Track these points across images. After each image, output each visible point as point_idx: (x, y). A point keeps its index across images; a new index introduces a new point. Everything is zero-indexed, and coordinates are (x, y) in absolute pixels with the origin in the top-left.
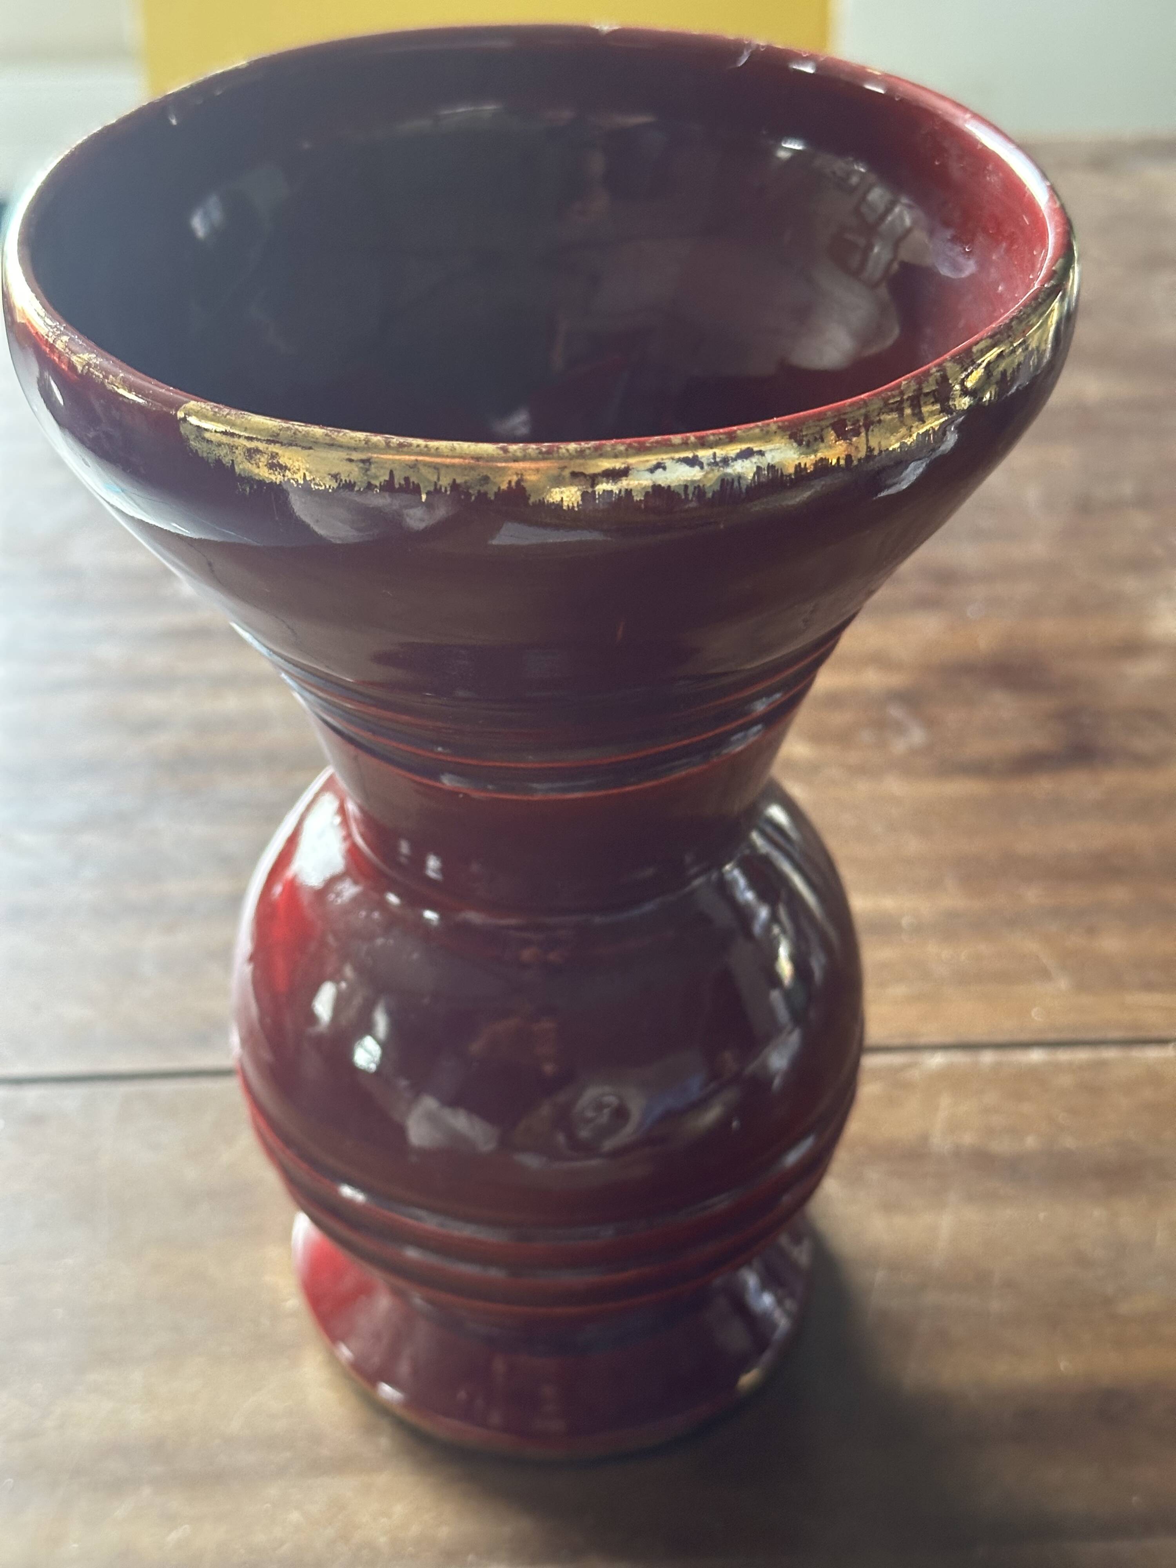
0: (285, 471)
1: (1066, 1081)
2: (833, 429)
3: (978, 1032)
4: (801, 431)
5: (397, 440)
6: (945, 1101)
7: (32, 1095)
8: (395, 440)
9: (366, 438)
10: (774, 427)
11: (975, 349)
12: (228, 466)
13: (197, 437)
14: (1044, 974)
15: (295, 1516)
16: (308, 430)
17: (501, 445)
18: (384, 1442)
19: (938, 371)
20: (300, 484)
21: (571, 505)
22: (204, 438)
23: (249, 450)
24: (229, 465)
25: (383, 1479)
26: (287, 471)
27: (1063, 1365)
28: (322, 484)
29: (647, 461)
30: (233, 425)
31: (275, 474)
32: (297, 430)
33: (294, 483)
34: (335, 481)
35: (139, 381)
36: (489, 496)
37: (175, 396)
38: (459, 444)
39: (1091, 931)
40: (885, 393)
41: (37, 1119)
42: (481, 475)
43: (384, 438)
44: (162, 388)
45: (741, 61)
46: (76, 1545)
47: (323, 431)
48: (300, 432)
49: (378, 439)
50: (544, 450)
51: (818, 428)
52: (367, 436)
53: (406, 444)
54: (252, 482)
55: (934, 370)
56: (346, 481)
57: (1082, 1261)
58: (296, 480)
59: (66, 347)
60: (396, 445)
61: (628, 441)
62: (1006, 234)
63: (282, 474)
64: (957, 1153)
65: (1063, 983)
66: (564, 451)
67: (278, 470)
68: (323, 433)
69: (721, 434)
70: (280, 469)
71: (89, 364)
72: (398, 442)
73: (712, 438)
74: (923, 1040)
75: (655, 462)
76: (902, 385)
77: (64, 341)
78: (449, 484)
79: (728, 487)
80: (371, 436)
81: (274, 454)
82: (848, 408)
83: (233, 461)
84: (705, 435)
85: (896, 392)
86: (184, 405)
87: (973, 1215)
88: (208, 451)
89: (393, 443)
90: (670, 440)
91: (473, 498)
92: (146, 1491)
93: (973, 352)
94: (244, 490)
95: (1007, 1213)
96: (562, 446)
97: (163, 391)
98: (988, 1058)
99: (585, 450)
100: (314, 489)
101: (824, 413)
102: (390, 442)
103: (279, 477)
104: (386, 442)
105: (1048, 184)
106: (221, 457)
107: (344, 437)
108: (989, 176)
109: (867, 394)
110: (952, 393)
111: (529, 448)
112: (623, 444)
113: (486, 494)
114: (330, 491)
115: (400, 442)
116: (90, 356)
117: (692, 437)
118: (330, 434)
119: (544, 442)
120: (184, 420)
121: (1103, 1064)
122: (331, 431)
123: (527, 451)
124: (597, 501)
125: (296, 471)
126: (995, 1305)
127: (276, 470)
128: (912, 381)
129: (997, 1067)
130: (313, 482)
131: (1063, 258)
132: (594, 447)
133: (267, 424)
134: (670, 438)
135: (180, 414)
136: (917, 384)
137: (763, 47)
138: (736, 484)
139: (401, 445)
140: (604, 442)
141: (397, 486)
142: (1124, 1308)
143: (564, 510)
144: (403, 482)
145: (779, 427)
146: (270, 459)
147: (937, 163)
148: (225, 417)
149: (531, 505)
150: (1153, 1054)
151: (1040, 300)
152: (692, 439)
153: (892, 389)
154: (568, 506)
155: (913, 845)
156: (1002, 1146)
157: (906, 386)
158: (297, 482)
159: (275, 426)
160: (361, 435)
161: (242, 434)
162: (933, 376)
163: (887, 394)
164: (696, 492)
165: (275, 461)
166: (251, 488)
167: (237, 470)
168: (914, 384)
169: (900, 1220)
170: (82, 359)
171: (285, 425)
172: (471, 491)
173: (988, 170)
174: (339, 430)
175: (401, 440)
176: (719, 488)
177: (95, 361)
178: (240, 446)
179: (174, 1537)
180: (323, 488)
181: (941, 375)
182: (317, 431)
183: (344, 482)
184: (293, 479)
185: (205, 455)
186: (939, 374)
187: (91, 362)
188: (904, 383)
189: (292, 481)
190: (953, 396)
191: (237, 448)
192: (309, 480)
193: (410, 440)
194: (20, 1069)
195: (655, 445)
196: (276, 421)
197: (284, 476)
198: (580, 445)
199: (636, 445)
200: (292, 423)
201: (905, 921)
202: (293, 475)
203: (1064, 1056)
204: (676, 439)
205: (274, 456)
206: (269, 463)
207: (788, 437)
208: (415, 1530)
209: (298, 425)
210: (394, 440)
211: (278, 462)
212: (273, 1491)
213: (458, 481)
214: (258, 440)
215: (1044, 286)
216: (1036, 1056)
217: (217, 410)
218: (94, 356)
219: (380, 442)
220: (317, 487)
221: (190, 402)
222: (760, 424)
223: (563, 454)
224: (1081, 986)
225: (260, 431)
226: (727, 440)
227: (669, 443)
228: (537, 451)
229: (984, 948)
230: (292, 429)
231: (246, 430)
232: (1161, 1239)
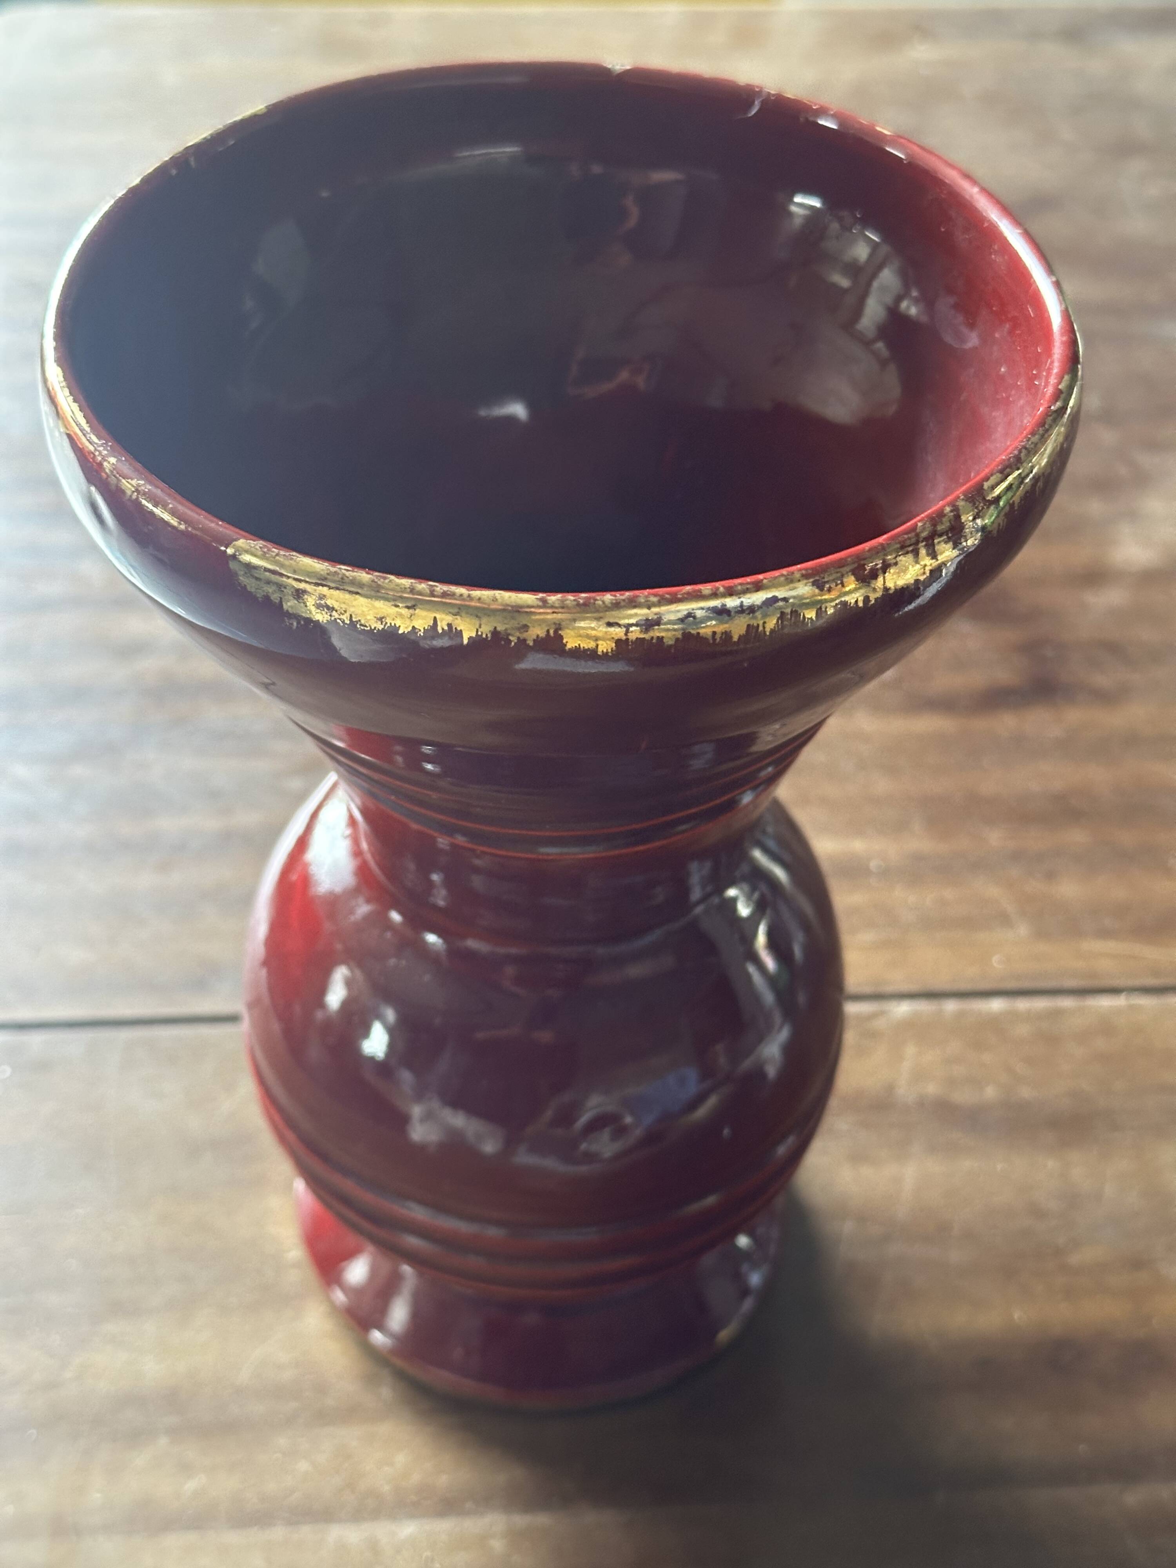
0: (332, 611)
1: (1023, 1030)
2: (853, 574)
3: (941, 982)
4: (824, 578)
5: (441, 589)
6: (910, 1050)
7: (36, 1040)
8: (440, 588)
9: (411, 586)
10: (797, 575)
11: (986, 485)
12: (275, 602)
13: (246, 573)
14: (1004, 920)
15: (303, 1466)
16: (355, 575)
17: (541, 595)
18: (386, 1392)
19: (951, 511)
20: (346, 624)
21: (605, 651)
22: (253, 576)
23: (297, 590)
24: (277, 601)
25: (385, 1428)
26: (334, 612)
27: (1017, 1315)
28: (367, 625)
29: (678, 611)
30: (282, 566)
31: (322, 614)
32: (344, 575)
33: (341, 622)
34: (380, 623)
35: (189, 512)
36: (528, 642)
37: (225, 530)
38: (500, 594)
39: (1050, 876)
40: (902, 536)
41: (43, 1066)
42: (521, 623)
43: (428, 587)
44: (212, 522)
45: (750, 113)
46: (98, 1495)
47: (369, 576)
48: (348, 577)
49: (422, 586)
50: (581, 601)
51: (839, 575)
52: (412, 583)
53: (449, 593)
54: (299, 618)
55: (948, 509)
56: (391, 624)
57: (1037, 1212)
58: (342, 620)
59: (114, 469)
60: (440, 594)
61: (661, 591)
62: (1009, 316)
63: (329, 614)
64: (921, 1103)
65: (1023, 930)
66: (600, 603)
67: (325, 610)
68: (370, 578)
69: (748, 583)
70: (327, 610)
71: (137, 490)
72: (442, 591)
73: (739, 587)
74: (889, 989)
75: (685, 613)
76: (918, 527)
77: (111, 463)
78: (490, 631)
79: (754, 631)
80: (415, 583)
81: (321, 596)
82: (867, 553)
83: (281, 598)
84: (733, 585)
85: (913, 534)
86: (234, 543)
87: (935, 1166)
88: (256, 587)
89: (437, 591)
90: (700, 591)
91: (513, 644)
92: (163, 1441)
93: (984, 489)
94: (292, 624)
95: (967, 1164)
96: (598, 598)
97: (213, 525)
98: (951, 1006)
99: (620, 603)
100: (360, 629)
101: (845, 559)
102: (434, 590)
103: (326, 616)
104: (430, 591)
105: (1054, 279)
106: (269, 594)
107: (390, 583)
108: (994, 255)
109: (885, 536)
110: (964, 531)
111: (567, 600)
112: (655, 595)
113: (525, 640)
114: (375, 631)
115: (444, 591)
116: (139, 482)
117: (720, 586)
118: (376, 580)
119: (582, 592)
120: (234, 557)
121: (1056, 1014)
122: (377, 576)
123: (565, 603)
124: (630, 647)
125: (343, 612)
126: (956, 1256)
127: (324, 610)
128: (928, 523)
129: (960, 1015)
130: (359, 623)
131: (1068, 373)
132: (628, 599)
133: (314, 567)
134: (701, 589)
135: (230, 551)
136: (931, 526)
137: (774, 95)
138: (761, 628)
139: (444, 595)
140: (637, 592)
141: (440, 631)
142: (1075, 1259)
143: (599, 655)
144: (446, 628)
145: (803, 576)
146: (318, 600)
147: (943, 230)
148: (274, 558)
149: (567, 650)
150: (1105, 1002)
151: (1047, 426)
152: (722, 589)
153: (907, 532)
154: (603, 651)
155: (882, 785)
156: (963, 1097)
157: (921, 528)
158: (343, 622)
159: (323, 570)
160: (406, 582)
161: (289, 575)
162: (947, 517)
163: (904, 537)
164: (724, 637)
165: (323, 602)
166: (298, 623)
167: (285, 607)
168: (929, 525)
169: (867, 1171)
170: (130, 484)
171: (333, 569)
172: (511, 638)
173: (993, 249)
174: (385, 575)
175: (445, 588)
176: (744, 633)
177: (143, 488)
178: (289, 586)
179: (191, 1485)
180: (369, 628)
181: (954, 515)
182: (364, 576)
183: (389, 625)
184: (340, 619)
185: (253, 590)
186: (952, 514)
187: (140, 489)
188: (920, 524)
189: (338, 621)
190: (965, 534)
191: (285, 588)
192: (355, 621)
193: (454, 589)
194: (24, 1014)
195: (685, 596)
196: (324, 565)
197: (331, 616)
198: (616, 596)
199: (668, 596)
200: (338, 567)
201: (873, 865)
202: (340, 615)
203: (1022, 1005)
204: (706, 588)
205: (322, 597)
206: (317, 604)
207: (811, 584)
208: (416, 1478)
209: (345, 570)
210: (438, 589)
211: (325, 603)
212: (282, 1441)
213: (499, 629)
214: (306, 582)
215: (1050, 407)
216: (996, 1005)
217: (265, 550)
218: (142, 482)
219: (425, 590)
220: (362, 628)
221: (239, 539)
222: (784, 571)
223: (600, 606)
224: (1041, 934)
225: (309, 574)
226: (754, 589)
227: (699, 594)
228: (575, 603)
229: (949, 894)
230: (339, 574)
231: (295, 572)
232: (1109, 1190)
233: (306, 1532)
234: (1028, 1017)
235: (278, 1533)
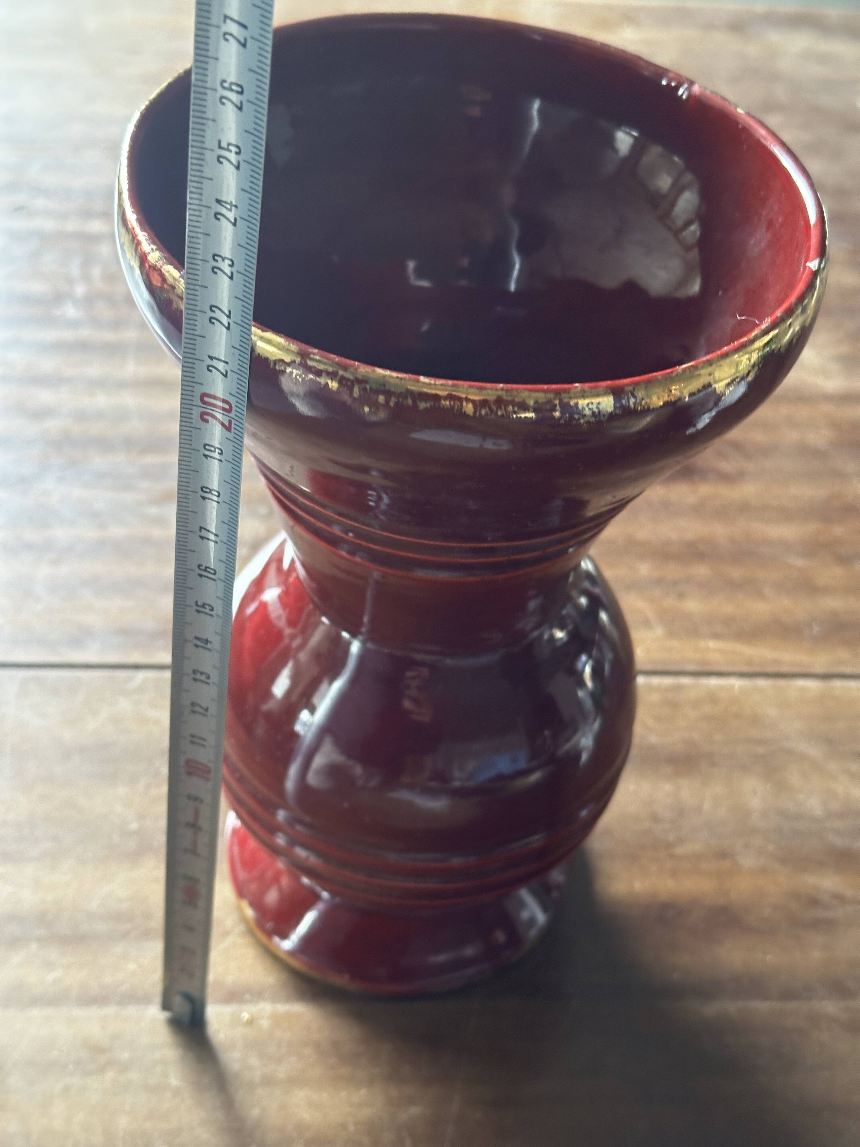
1: (654, 698)
14: (647, 624)
15: (132, 966)
39: (681, 596)
57: (655, 818)
65: (659, 631)
92: (34, 946)
121: (679, 688)
142: (679, 850)
150: (714, 682)
179: (51, 977)
212: (118, 949)
224: (671, 634)
232: (707, 806)
233: (132, 1010)
234: (659, 689)
235: (111, 1010)
